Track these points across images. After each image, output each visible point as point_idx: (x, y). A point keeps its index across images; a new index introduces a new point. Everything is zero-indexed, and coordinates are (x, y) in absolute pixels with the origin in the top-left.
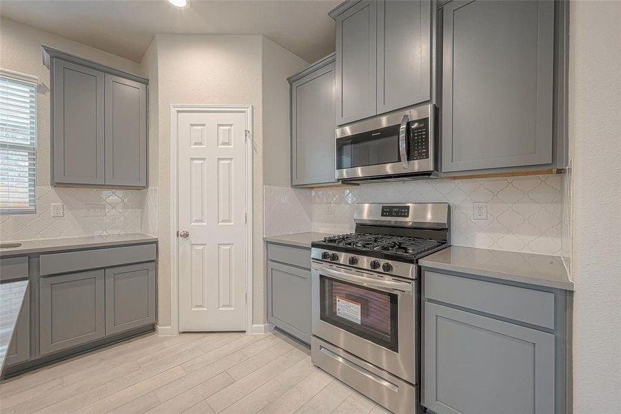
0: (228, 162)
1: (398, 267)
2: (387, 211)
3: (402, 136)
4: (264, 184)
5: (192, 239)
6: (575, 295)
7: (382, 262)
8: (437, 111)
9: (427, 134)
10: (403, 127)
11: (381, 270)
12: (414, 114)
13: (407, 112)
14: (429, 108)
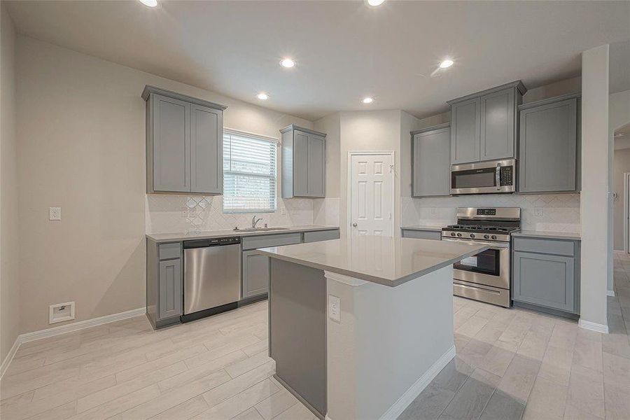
0: (379, 183)
1: (500, 237)
2: (480, 211)
3: (498, 172)
4: (401, 195)
5: (359, 227)
6: (582, 242)
7: (490, 235)
8: (517, 162)
9: (512, 174)
10: (498, 168)
11: (490, 238)
12: (505, 163)
13: (501, 162)
14: (514, 161)
